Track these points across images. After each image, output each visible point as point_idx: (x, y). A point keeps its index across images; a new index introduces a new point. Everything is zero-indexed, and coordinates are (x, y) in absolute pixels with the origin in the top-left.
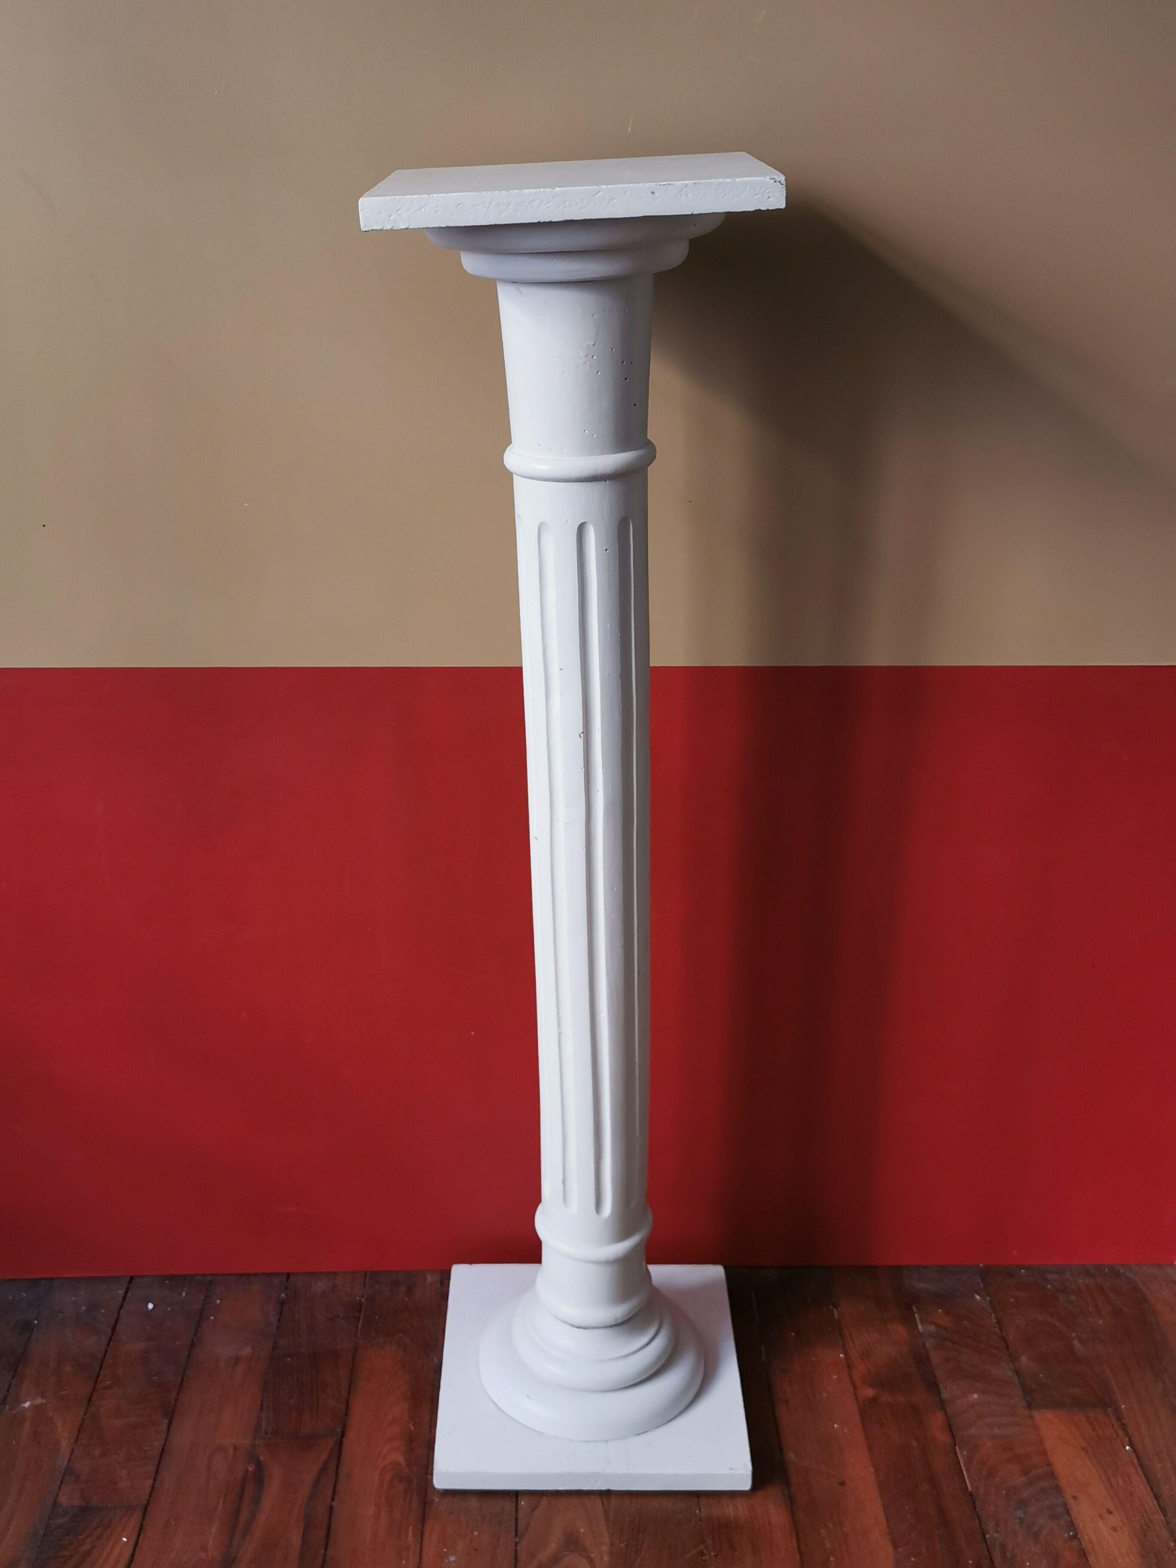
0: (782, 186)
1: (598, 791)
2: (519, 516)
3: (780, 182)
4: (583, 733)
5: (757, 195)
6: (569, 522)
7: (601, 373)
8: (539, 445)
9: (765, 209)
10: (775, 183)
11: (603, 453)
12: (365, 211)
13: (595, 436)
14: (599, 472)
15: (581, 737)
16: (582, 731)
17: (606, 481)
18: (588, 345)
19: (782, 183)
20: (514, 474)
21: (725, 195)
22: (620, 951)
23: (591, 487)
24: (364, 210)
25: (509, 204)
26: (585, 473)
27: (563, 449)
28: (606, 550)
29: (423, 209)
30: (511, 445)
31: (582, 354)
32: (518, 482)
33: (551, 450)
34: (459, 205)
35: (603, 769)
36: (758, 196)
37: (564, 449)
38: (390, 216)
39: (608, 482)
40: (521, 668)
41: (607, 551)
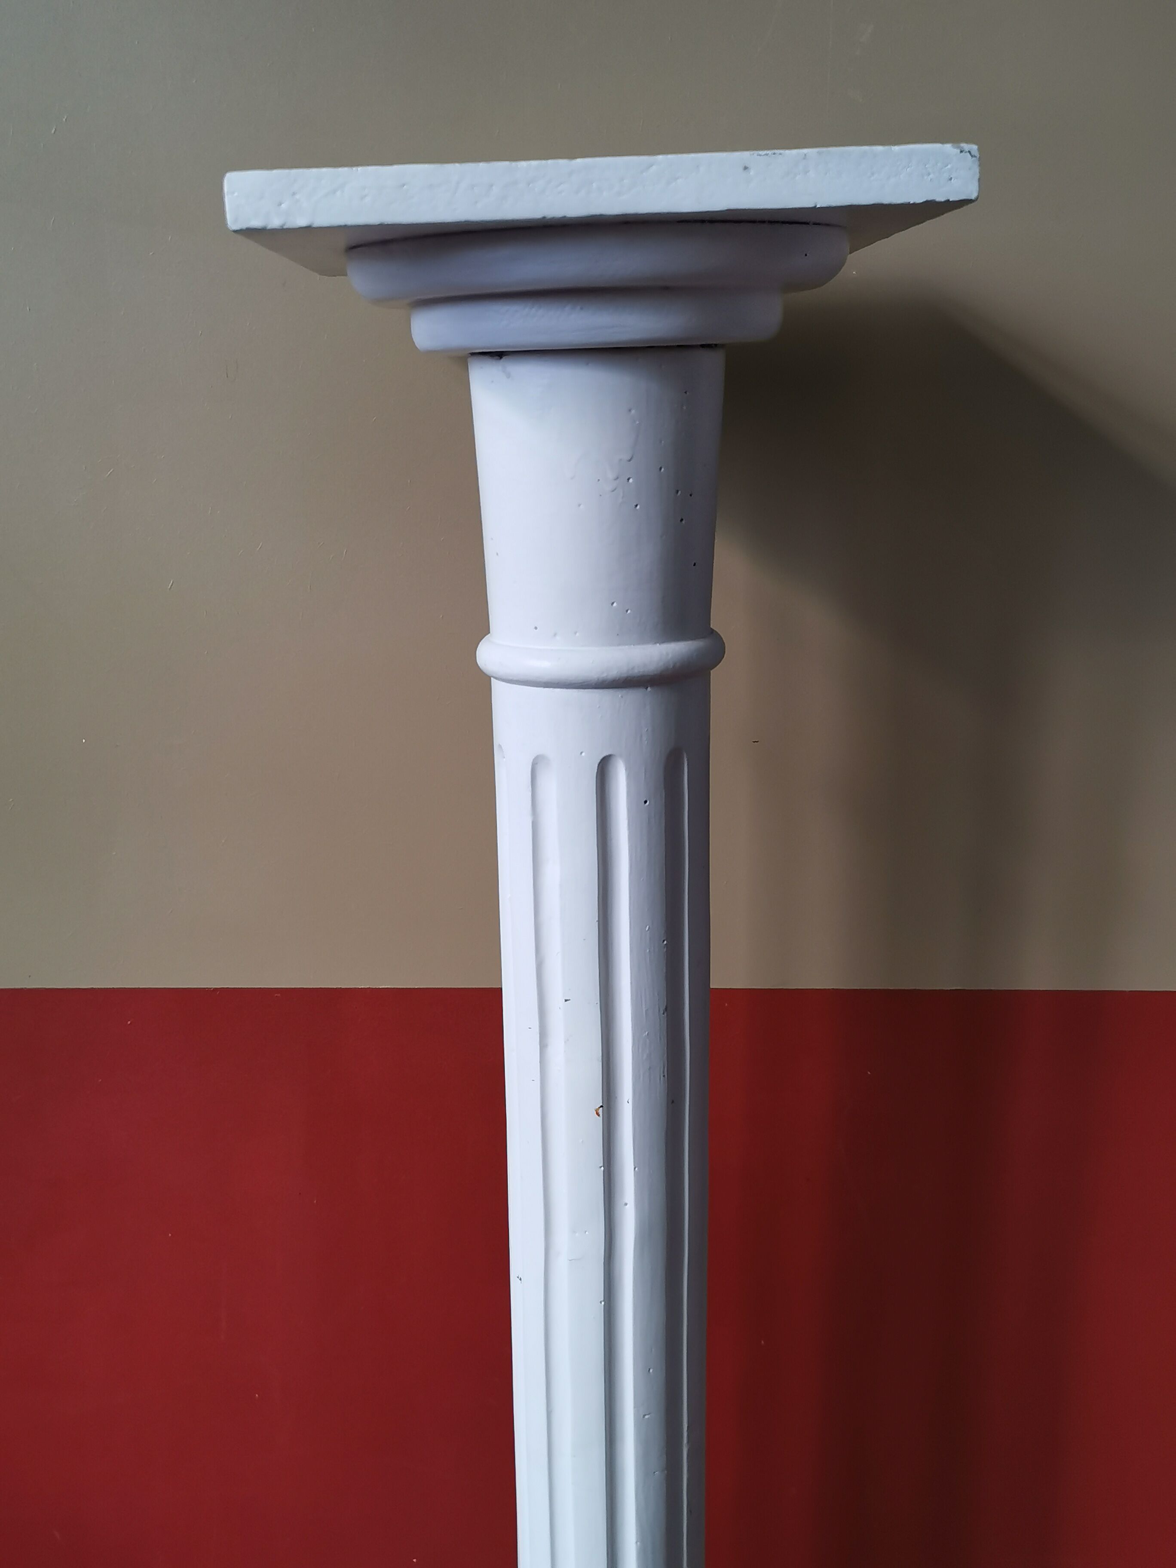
0: (974, 158)
1: (626, 1204)
2: (500, 746)
3: (969, 152)
4: (602, 1106)
5: (929, 174)
6: (583, 754)
7: (640, 508)
8: (536, 628)
9: (943, 200)
10: (962, 154)
11: (642, 641)
12: (236, 194)
13: (629, 611)
14: (636, 672)
15: (598, 1115)
16: (601, 1104)
17: (647, 688)
18: (621, 460)
19: (973, 153)
20: (492, 678)
21: (873, 174)
22: (658, 1475)
23: (622, 697)
24: (233, 193)
25: (492, 186)
26: (613, 673)
27: (575, 633)
28: (646, 802)
29: (338, 193)
30: (489, 634)
31: (611, 475)
32: (501, 693)
33: (555, 635)
34: (404, 185)
35: (635, 1168)
36: (931, 176)
37: (578, 634)
38: (280, 204)
39: (649, 689)
40: (500, 990)
41: (648, 803)
